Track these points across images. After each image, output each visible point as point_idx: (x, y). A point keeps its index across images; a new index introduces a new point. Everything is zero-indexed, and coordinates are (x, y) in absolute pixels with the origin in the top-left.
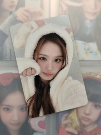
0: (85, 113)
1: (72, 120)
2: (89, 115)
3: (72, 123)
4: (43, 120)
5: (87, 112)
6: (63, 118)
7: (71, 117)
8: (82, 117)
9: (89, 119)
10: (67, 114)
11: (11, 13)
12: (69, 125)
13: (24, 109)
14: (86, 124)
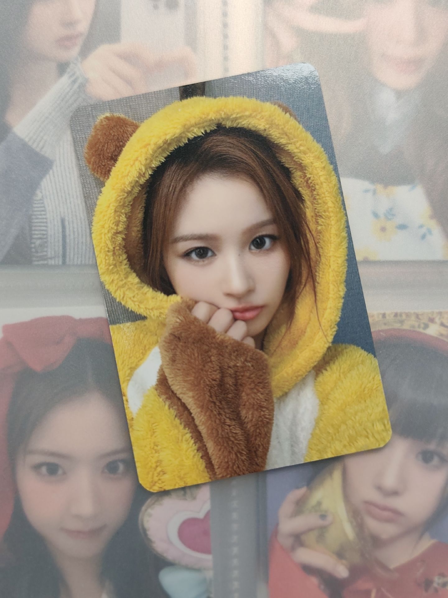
0: (379, 488)
1: (323, 516)
2: (395, 493)
3: (322, 531)
4: (201, 515)
5: (390, 482)
6: (286, 507)
7: (319, 504)
8: (368, 503)
9: (397, 513)
10: (303, 490)
11: (62, 68)
12: (311, 538)
13: (121, 467)
14: (384, 536)
